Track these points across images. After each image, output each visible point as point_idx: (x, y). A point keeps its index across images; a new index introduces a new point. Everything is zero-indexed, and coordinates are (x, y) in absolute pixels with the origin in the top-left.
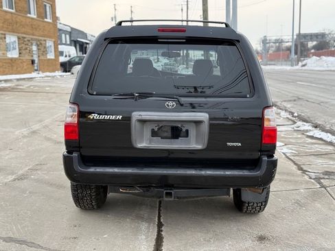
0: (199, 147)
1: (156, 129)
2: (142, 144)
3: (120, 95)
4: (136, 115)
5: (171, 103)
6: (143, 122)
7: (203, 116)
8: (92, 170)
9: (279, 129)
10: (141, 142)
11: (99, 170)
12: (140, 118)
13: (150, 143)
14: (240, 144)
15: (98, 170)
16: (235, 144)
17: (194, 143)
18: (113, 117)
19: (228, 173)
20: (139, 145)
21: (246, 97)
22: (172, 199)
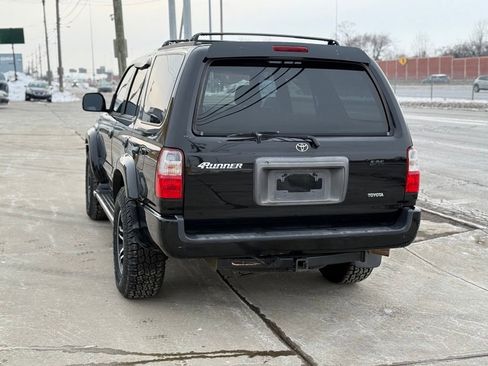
0: (336, 200)
1: (283, 179)
2: (267, 201)
3: (239, 136)
4: (261, 162)
5: (302, 146)
6: (267, 170)
7: (342, 161)
8: (202, 238)
9: (421, 173)
10: (265, 198)
11: (213, 238)
12: (266, 165)
13: (275, 198)
14: (382, 195)
15: (211, 238)
16: (376, 195)
17: (329, 196)
18: (231, 166)
19: (371, 231)
20: (264, 202)
21: (386, 136)
22: (307, 269)
